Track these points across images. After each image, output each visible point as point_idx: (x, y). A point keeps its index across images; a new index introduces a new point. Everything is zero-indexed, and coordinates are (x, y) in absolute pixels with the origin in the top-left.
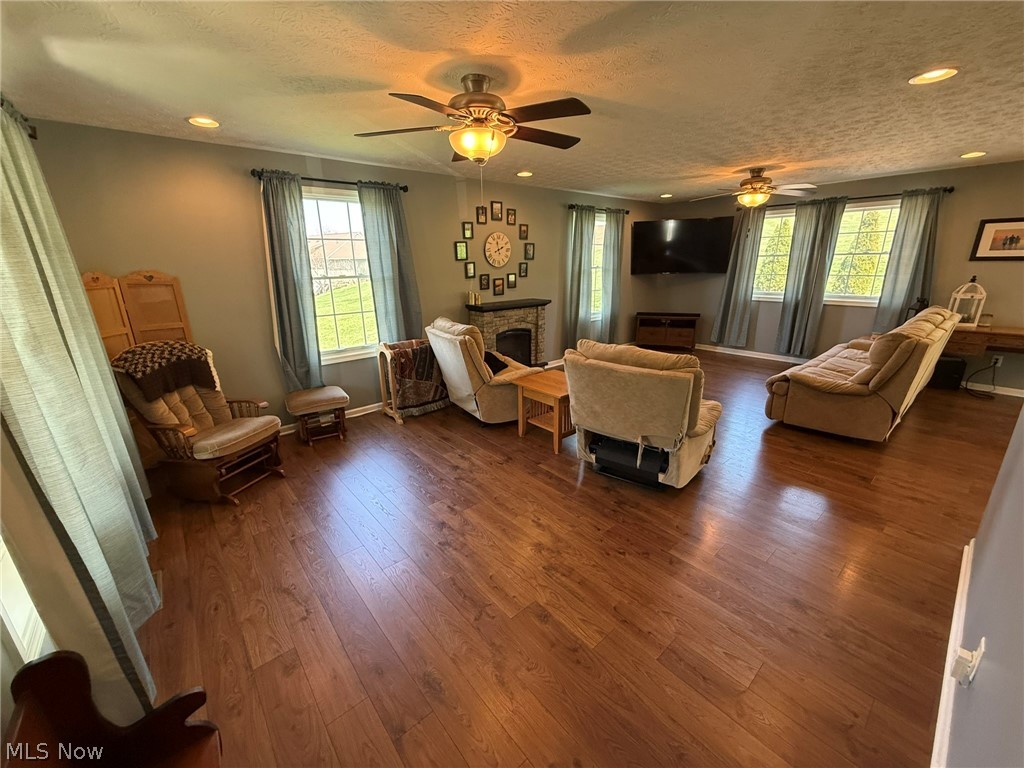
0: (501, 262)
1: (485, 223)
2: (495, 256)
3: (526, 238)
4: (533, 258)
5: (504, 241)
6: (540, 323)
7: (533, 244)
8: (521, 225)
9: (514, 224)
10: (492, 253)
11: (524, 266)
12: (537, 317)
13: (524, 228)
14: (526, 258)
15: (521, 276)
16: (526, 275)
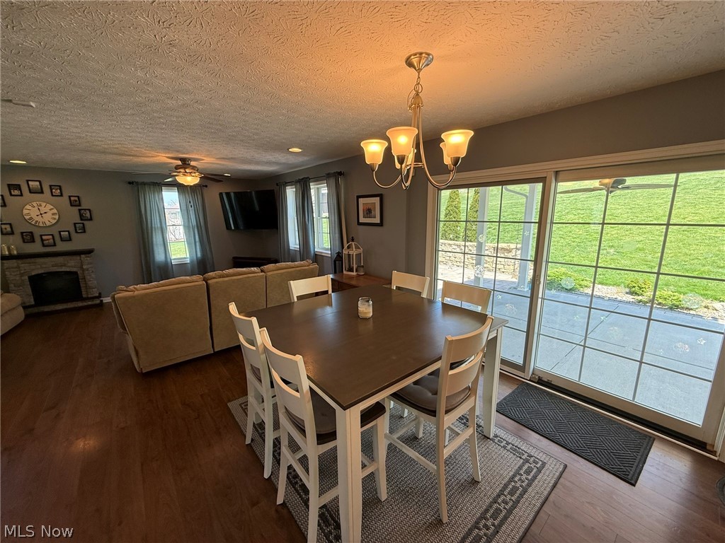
0: (47, 222)
1: (21, 195)
2: (38, 219)
3: (80, 205)
4: (91, 219)
5: (47, 208)
6: (85, 267)
7: (89, 209)
8: (70, 196)
9: (62, 196)
10: (34, 216)
11: (79, 225)
12: (81, 263)
13: (74, 199)
14: (82, 220)
15: (77, 232)
16: (85, 232)
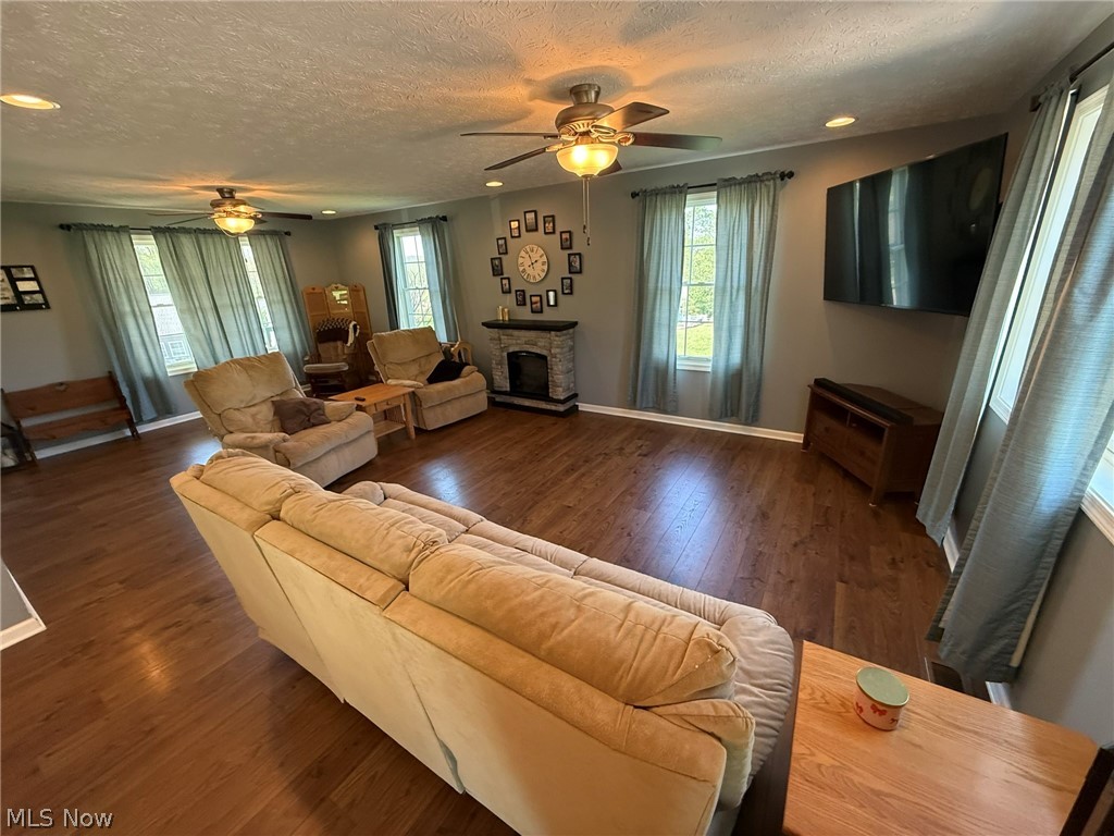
0: (537, 277)
1: (519, 236)
2: (530, 271)
3: (570, 248)
4: (580, 272)
5: (538, 254)
7: (579, 254)
8: (561, 233)
9: (554, 232)
10: (526, 267)
11: (567, 282)
12: (550, 343)
13: (565, 236)
14: (570, 272)
15: (563, 293)
16: (571, 293)
